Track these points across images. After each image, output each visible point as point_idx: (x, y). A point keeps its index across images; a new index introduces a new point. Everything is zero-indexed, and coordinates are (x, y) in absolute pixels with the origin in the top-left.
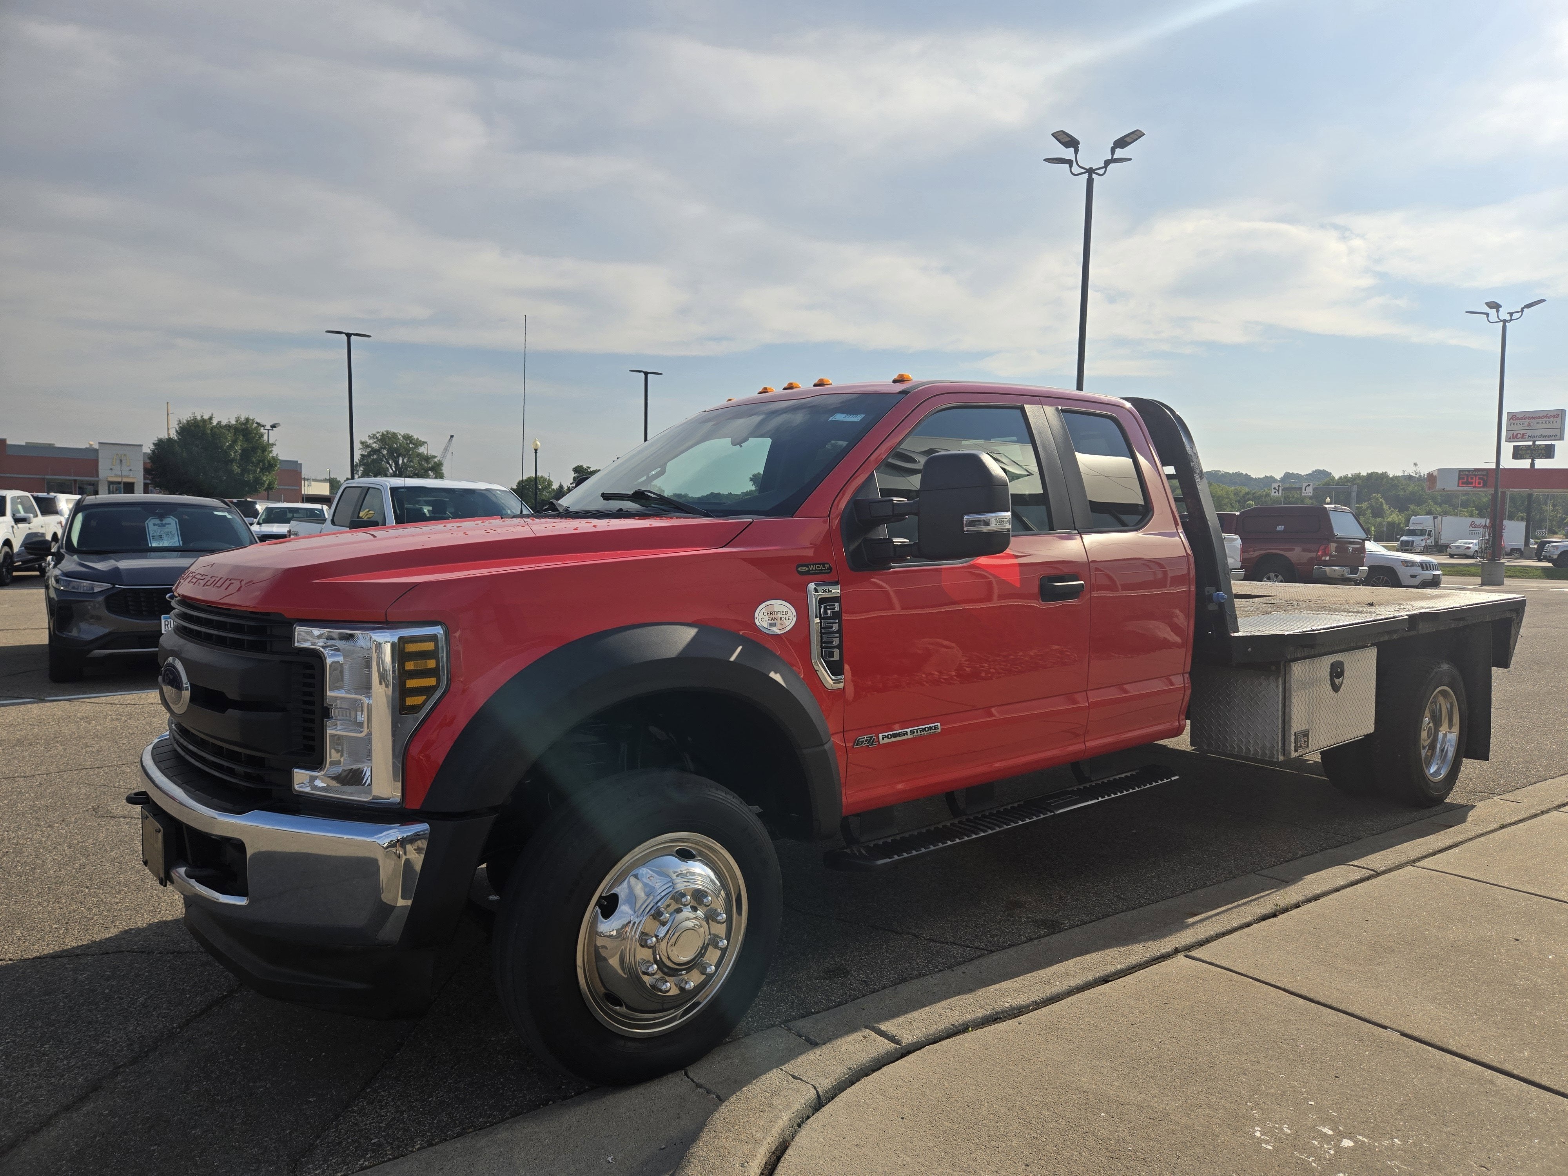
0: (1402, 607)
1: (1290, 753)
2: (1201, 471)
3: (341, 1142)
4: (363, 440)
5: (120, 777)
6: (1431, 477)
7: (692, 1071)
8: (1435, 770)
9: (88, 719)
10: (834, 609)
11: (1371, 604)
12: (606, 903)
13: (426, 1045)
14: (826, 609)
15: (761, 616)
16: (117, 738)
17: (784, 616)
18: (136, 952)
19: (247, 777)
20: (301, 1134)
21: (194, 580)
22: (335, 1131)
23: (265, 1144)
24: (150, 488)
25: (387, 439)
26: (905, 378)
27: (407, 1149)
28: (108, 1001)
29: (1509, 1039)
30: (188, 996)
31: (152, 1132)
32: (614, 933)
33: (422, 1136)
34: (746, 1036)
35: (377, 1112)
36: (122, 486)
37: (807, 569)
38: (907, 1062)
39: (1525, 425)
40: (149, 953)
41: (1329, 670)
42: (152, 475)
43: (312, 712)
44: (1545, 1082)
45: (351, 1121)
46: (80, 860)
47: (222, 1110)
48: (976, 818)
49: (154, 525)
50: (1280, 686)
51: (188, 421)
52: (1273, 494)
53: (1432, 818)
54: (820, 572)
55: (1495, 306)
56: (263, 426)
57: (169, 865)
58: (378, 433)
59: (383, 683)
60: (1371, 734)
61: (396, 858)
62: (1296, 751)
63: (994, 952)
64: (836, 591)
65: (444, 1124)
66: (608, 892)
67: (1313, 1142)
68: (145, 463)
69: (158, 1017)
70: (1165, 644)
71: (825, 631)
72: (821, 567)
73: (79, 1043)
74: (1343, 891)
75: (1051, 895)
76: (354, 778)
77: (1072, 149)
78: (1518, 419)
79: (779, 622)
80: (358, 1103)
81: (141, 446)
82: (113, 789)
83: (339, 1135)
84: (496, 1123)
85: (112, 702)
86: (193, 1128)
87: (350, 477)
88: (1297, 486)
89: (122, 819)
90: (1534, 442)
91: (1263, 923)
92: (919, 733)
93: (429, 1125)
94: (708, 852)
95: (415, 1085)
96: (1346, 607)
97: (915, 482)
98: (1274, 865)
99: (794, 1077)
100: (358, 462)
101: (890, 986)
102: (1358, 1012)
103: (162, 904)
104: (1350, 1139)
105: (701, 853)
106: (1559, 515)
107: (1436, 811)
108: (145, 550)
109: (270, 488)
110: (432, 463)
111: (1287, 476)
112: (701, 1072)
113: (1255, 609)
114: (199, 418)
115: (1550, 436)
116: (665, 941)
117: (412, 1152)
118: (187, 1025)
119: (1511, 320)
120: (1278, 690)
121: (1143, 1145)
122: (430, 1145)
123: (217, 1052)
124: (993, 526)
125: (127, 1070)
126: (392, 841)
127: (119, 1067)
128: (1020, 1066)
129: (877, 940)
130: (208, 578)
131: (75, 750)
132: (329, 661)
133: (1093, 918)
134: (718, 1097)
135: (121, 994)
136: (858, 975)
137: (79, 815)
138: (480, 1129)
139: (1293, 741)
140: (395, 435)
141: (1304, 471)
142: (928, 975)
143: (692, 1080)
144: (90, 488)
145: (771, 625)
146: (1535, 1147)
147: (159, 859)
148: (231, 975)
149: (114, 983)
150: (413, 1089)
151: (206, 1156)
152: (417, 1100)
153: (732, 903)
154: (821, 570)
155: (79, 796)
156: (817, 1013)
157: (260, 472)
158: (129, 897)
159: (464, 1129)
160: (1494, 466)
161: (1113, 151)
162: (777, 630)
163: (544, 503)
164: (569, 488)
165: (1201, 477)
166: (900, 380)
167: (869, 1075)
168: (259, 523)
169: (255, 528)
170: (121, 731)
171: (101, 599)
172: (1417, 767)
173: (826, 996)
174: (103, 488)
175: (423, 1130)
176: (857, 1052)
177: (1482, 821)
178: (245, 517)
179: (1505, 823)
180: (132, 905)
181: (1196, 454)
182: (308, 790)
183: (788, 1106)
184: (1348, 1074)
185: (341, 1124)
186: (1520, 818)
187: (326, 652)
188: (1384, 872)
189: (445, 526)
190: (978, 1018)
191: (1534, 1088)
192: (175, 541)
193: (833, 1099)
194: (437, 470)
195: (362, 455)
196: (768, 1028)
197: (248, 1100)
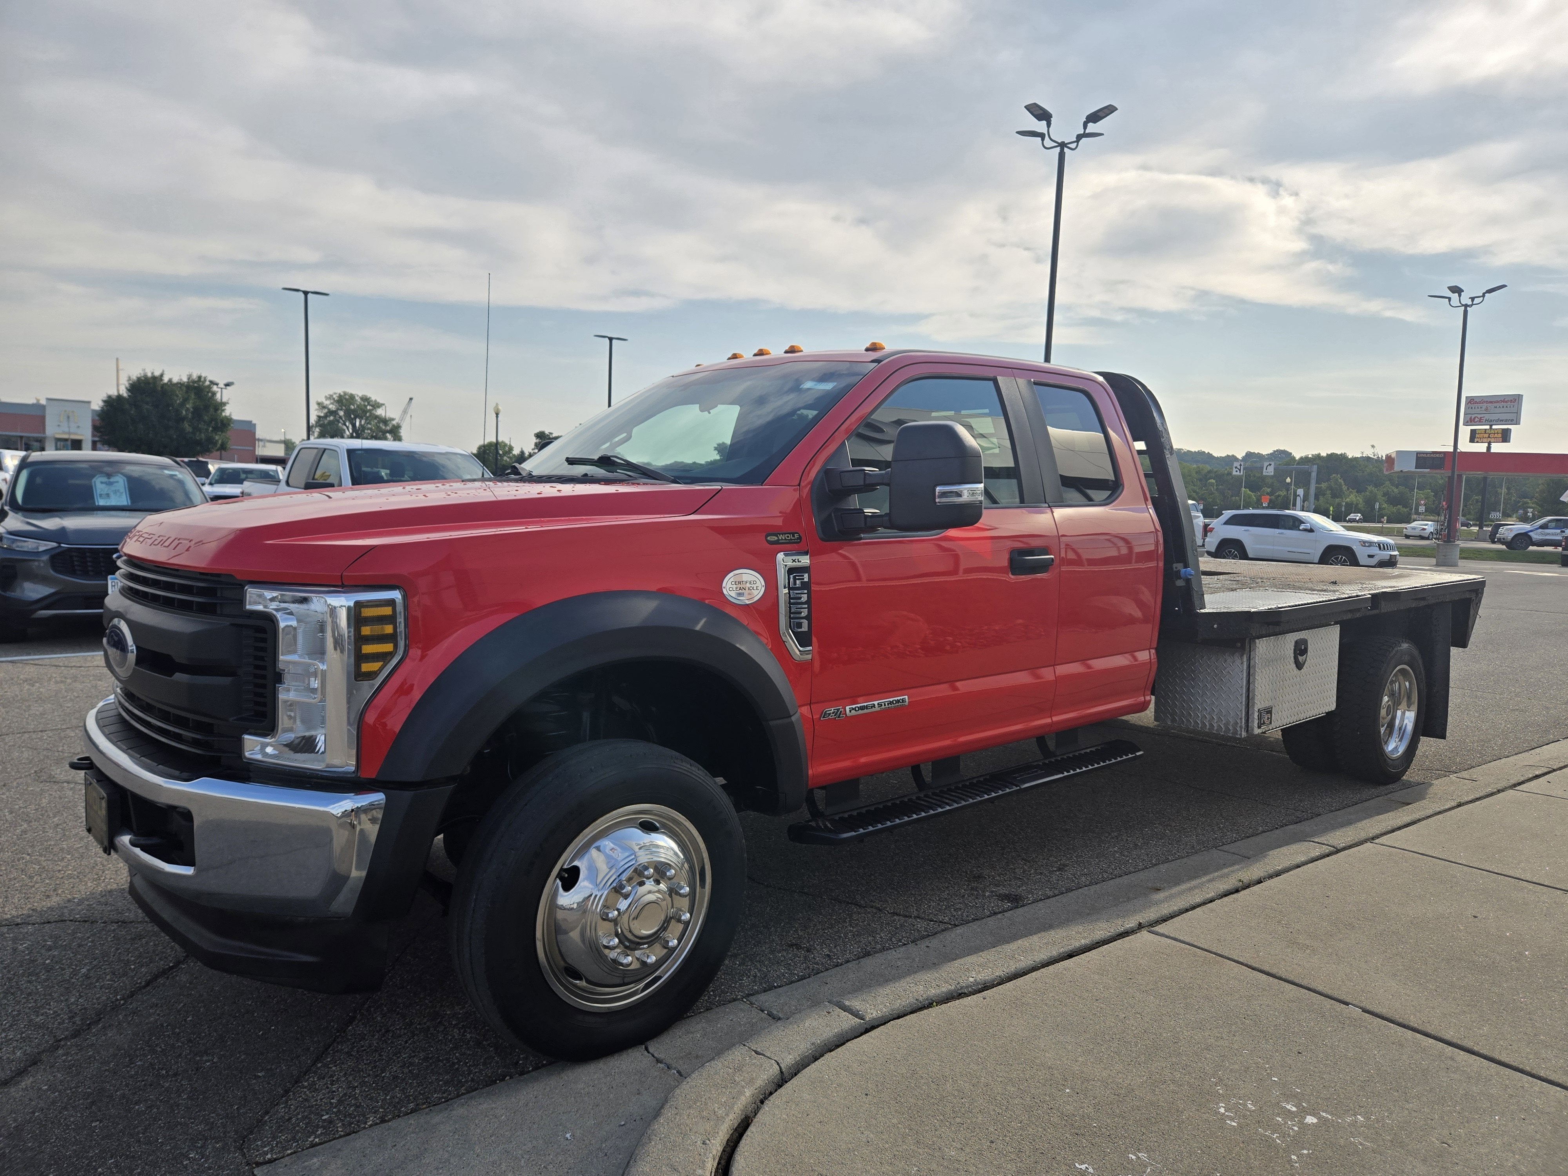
0: (1365, 586)
1: (1253, 730)
2: (1172, 447)
3: (290, 1118)
4: (320, 401)
5: (64, 741)
6: (1389, 458)
7: (653, 1046)
8: (1394, 747)
9: (31, 682)
10: (803, 579)
11: (1335, 583)
12: (566, 875)
13: (379, 1019)
14: (795, 579)
15: (729, 585)
16: (61, 700)
17: (752, 586)
18: (79, 922)
19: (195, 743)
20: (250, 1110)
21: (141, 539)
22: (284, 1107)
23: (212, 1120)
24: (99, 445)
25: (345, 401)
26: (878, 347)
27: (359, 1126)
28: (49, 971)
29: (1469, 1016)
30: (133, 967)
31: (93, 1107)
32: (575, 906)
33: (375, 1113)
34: (707, 1010)
35: (328, 1088)
36: (69, 443)
37: (776, 538)
38: (872, 1037)
39: (1483, 409)
40: (92, 922)
41: (1293, 648)
42: (101, 432)
43: (264, 677)
44: (1504, 1058)
45: (301, 1096)
46: (21, 826)
47: (167, 1085)
48: (941, 791)
49: (102, 483)
50: (1245, 663)
51: (139, 379)
52: (1234, 473)
53: (1389, 796)
54: (790, 542)
55: (1456, 290)
56: (217, 384)
57: (113, 831)
58: (335, 393)
59: (338, 648)
60: (1332, 711)
61: (349, 827)
62: (1259, 727)
63: (958, 926)
64: (805, 560)
65: (397, 1100)
66: (569, 863)
67: (1277, 1118)
68: (93, 421)
69: (101, 989)
70: (1131, 621)
71: (792, 601)
72: (791, 537)
73: (18, 1015)
74: (1304, 867)
75: (1015, 869)
76: (307, 745)
77: (1044, 122)
78: (1476, 403)
79: (746, 592)
80: (308, 1078)
81: (89, 402)
82: (57, 754)
83: (289, 1110)
84: (451, 1099)
85: (57, 664)
86: (136, 1104)
87: (305, 437)
88: (1258, 465)
89: (65, 784)
90: (1491, 426)
91: (1225, 899)
92: (887, 706)
93: (382, 1101)
94: (672, 825)
95: (367, 1060)
96: (1310, 585)
97: (886, 452)
98: (1235, 841)
99: (757, 1052)
100: (314, 423)
101: (853, 960)
102: (1320, 988)
103: (106, 872)
104: (1314, 1115)
105: (664, 826)
106: (1513, 499)
107: (1393, 788)
108: (91, 509)
109: (223, 447)
110: (391, 426)
111: (1249, 455)
112: (662, 1047)
113: (1220, 585)
114: (149, 375)
115: (1506, 420)
116: (626, 915)
117: (365, 1128)
118: (132, 997)
119: (1472, 305)
120: (1243, 667)
121: (1109, 1121)
122: (383, 1121)
123: (162, 1025)
124: (966, 497)
125: (69, 1043)
126: (346, 811)
127: (60, 1040)
128: (985, 1042)
129: (840, 913)
130: (155, 537)
131: (17, 713)
132: (282, 625)
133: (1057, 892)
134: (679, 1072)
135: (63, 964)
136: (822, 949)
137: (21, 780)
138: (434, 1105)
139: (1256, 717)
140: (352, 397)
141: (1266, 451)
142: (891, 949)
143: (653, 1056)
144: (36, 444)
145: (740, 594)
146: (1495, 1123)
147: (102, 826)
148: (177, 946)
149: (56, 953)
150: (365, 1064)
151: (150, 1133)
152: (369, 1075)
153: (696, 875)
154: (791, 539)
155: (22, 760)
156: (780, 987)
157: (212, 431)
158: (73, 864)
159: (418, 1105)
160: (1451, 449)
161: (1085, 127)
162: (745, 600)
163: (505, 468)
164: (530, 453)
165: (1171, 454)
166: (873, 348)
167: (833, 1050)
168: (211, 484)
169: (207, 489)
170: (66, 694)
171: (45, 558)
172: (1376, 744)
173: (789, 969)
174: (49, 444)
175: (376, 1107)
176: (820, 1027)
177: (1440, 799)
178: (197, 476)
179: (1462, 801)
180: (75, 873)
181: (1166, 430)
182: (259, 757)
183: (752, 1081)
184: (1311, 1050)
185: (290, 1100)
186: (1478, 796)
187: (279, 615)
188: (1344, 849)
189: (404, 488)
190: (943, 992)
191: (1493, 1065)
192: (123, 500)
193: (796, 1075)
194: (396, 433)
195: (319, 417)
196: (730, 1002)
197: (195, 1074)
